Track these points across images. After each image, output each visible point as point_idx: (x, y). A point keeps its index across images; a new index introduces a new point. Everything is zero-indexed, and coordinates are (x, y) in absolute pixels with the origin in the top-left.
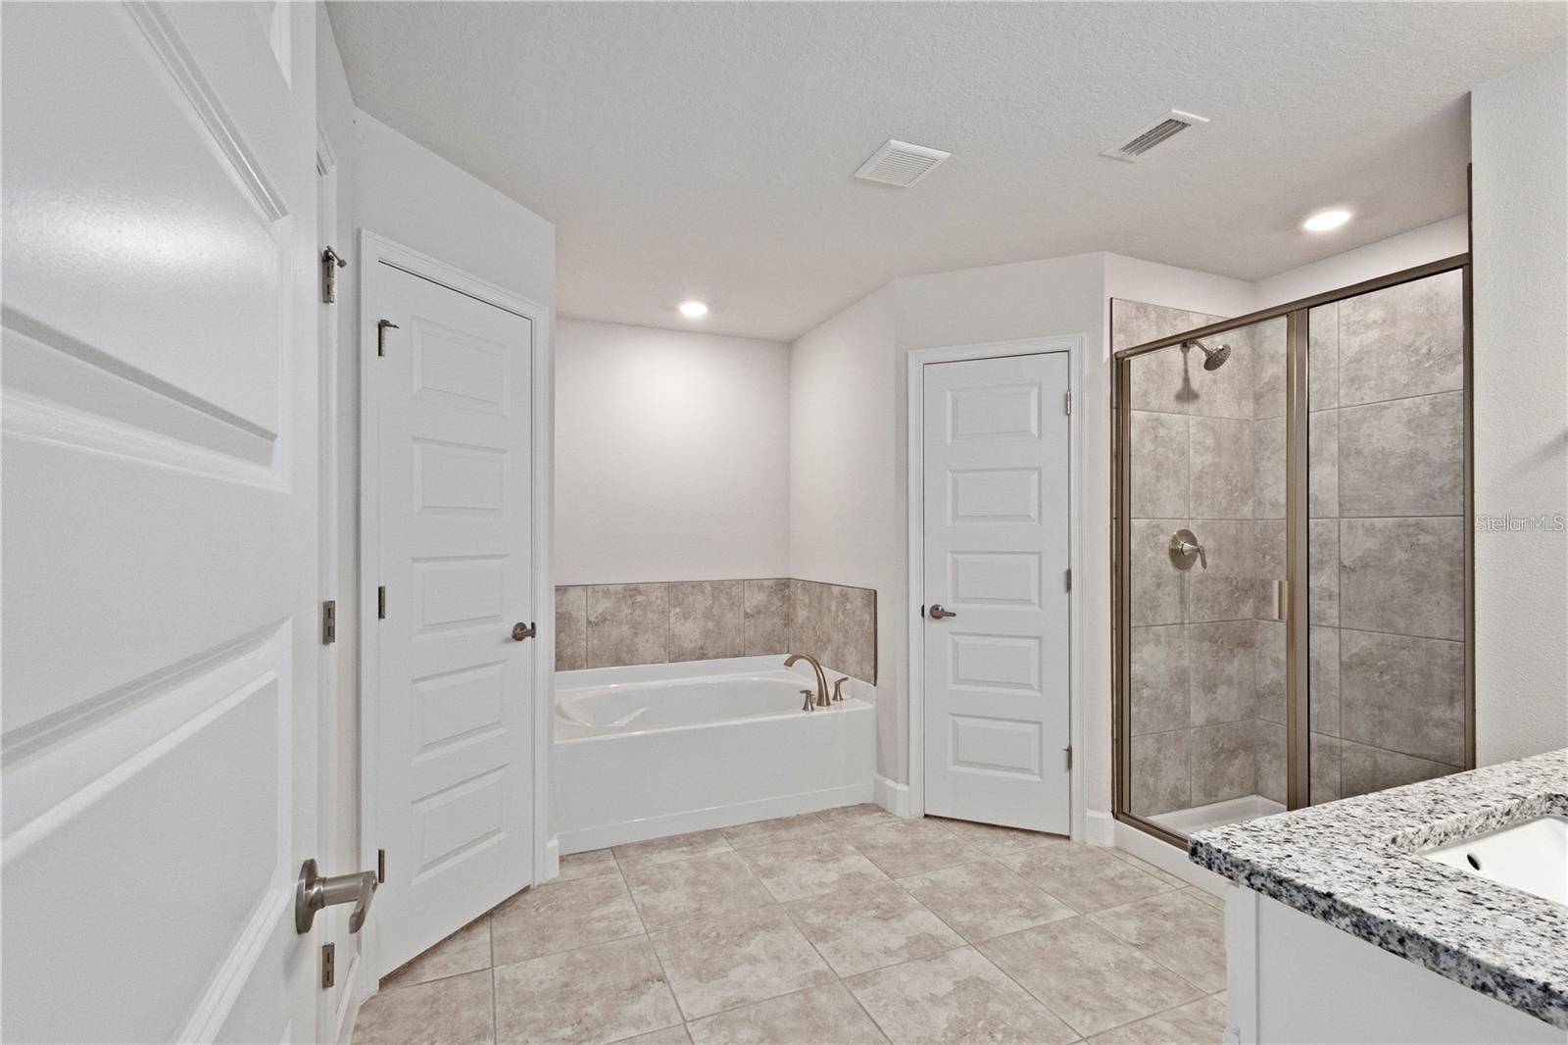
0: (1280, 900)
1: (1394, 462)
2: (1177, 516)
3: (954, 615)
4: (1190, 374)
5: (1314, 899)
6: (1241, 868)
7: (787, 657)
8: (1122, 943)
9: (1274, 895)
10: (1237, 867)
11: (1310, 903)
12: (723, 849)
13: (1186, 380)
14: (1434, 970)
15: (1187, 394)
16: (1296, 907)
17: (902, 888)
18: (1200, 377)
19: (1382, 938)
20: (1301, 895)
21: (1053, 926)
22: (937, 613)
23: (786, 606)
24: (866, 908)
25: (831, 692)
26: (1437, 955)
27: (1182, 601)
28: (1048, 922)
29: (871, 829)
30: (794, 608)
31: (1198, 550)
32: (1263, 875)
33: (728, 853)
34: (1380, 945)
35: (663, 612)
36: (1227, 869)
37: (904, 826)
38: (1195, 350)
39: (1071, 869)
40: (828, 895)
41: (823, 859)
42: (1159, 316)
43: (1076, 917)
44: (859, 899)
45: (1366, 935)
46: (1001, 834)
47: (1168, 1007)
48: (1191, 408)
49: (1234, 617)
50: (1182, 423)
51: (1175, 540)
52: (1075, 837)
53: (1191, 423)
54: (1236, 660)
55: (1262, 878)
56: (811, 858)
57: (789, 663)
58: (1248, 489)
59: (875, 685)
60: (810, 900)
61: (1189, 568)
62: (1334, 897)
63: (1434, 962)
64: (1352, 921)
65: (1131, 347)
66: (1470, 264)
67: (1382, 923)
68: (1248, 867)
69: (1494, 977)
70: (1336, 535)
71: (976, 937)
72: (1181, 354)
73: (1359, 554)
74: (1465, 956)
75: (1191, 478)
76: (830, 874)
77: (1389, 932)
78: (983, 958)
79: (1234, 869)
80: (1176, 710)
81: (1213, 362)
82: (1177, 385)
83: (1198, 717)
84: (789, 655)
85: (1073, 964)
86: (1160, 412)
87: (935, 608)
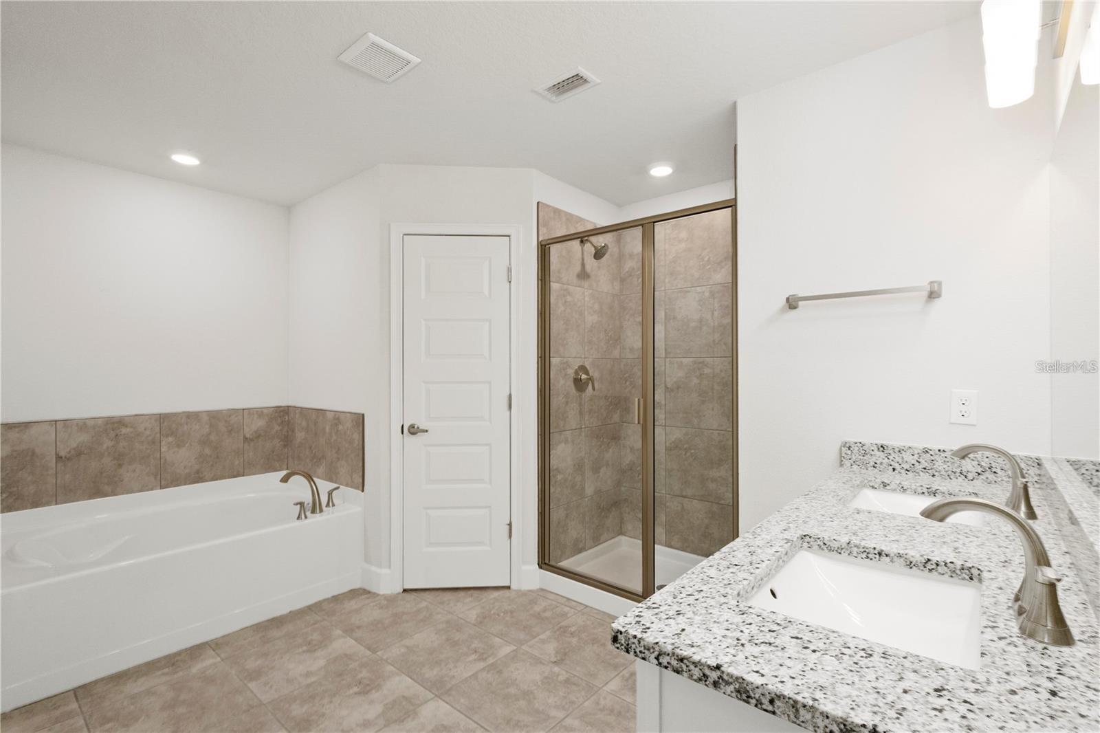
0: (681, 674)
1: (693, 324)
2: (578, 356)
3: (427, 431)
4: (585, 261)
5: (707, 672)
6: (652, 650)
7: (284, 473)
8: (546, 663)
9: (677, 671)
10: (649, 650)
11: (704, 675)
12: (209, 662)
13: (583, 265)
14: (795, 723)
15: (584, 275)
16: (694, 680)
17: (382, 659)
18: (591, 263)
19: (757, 700)
20: (697, 669)
21: (499, 662)
22: (414, 430)
23: (286, 429)
24: (349, 686)
25: (324, 499)
26: (797, 710)
27: (581, 413)
28: (495, 659)
29: (358, 611)
30: (293, 431)
31: (590, 379)
32: (668, 655)
33: (215, 664)
34: (756, 706)
35: (153, 442)
36: (641, 652)
37: (386, 602)
38: (588, 245)
39: (512, 612)
40: (315, 682)
41: (312, 647)
42: (567, 219)
43: (514, 651)
44: (343, 680)
45: (746, 698)
46: (462, 594)
47: (576, 706)
48: (586, 284)
49: (609, 422)
50: (581, 294)
51: (576, 373)
52: (513, 587)
53: (586, 294)
54: (611, 450)
55: (668, 658)
56: (301, 650)
57: (285, 480)
58: (615, 339)
59: (363, 491)
60: (296, 693)
61: (585, 391)
62: (722, 669)
63: (795, 717)
64: (735, 688)
65: (550, 237)
66: (735, 205)
67: (757, 688)
68: (657, 649)
69: (838, 725)
70: (663, 368)
71: (440, 689)
72: (580, 247)
73: (675, 380)
74: (817, 709)
75: (586, 331)
76: (318, 662)
77: (763, 695)
78: (446, 705)
79: (646, 651)
80: (577, 487)
81: (599, 254)
82: (578, 268)
83: (589, 491)
84: (288, 471)
85: (513, 690)
86: (569, 285)
87: (412, 426)
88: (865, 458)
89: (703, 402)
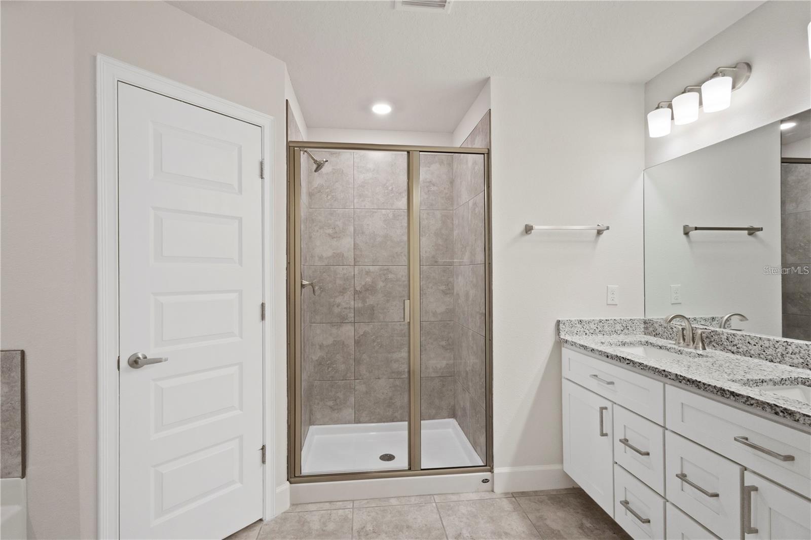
52: (265, 519)
59: (23, 476)
81: (320, 167)
88: (572, 329)
89: (388, 301)
